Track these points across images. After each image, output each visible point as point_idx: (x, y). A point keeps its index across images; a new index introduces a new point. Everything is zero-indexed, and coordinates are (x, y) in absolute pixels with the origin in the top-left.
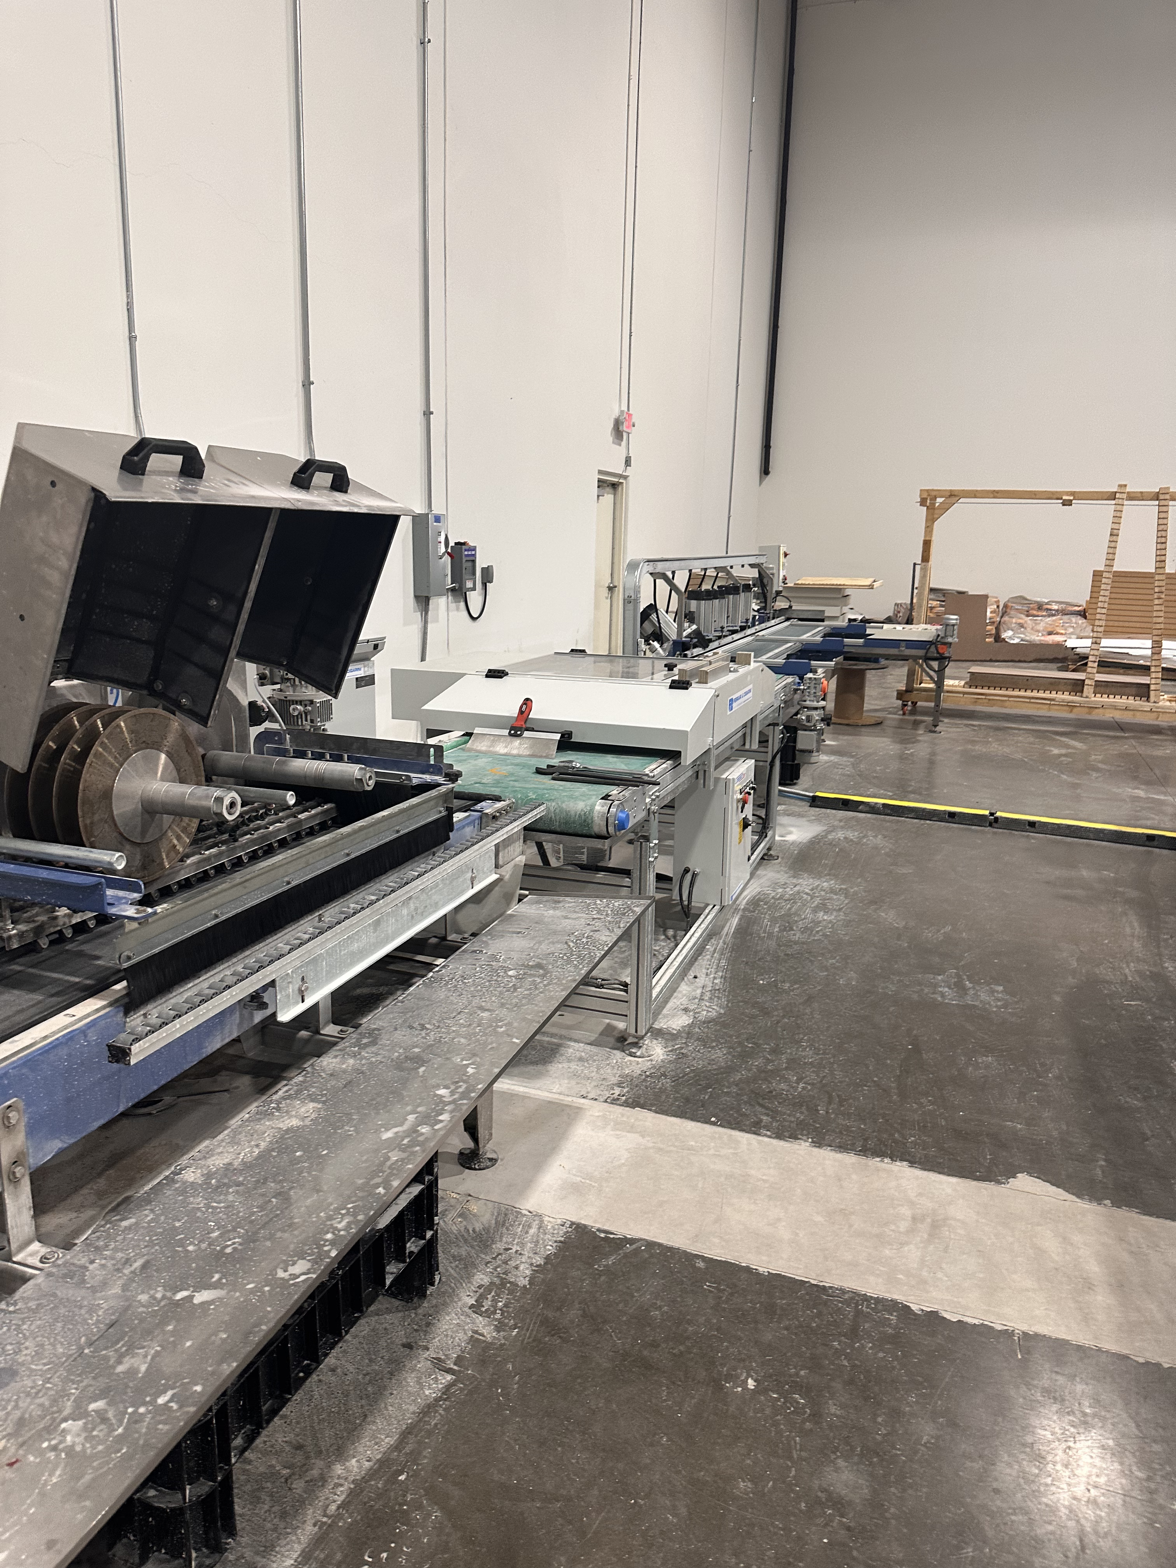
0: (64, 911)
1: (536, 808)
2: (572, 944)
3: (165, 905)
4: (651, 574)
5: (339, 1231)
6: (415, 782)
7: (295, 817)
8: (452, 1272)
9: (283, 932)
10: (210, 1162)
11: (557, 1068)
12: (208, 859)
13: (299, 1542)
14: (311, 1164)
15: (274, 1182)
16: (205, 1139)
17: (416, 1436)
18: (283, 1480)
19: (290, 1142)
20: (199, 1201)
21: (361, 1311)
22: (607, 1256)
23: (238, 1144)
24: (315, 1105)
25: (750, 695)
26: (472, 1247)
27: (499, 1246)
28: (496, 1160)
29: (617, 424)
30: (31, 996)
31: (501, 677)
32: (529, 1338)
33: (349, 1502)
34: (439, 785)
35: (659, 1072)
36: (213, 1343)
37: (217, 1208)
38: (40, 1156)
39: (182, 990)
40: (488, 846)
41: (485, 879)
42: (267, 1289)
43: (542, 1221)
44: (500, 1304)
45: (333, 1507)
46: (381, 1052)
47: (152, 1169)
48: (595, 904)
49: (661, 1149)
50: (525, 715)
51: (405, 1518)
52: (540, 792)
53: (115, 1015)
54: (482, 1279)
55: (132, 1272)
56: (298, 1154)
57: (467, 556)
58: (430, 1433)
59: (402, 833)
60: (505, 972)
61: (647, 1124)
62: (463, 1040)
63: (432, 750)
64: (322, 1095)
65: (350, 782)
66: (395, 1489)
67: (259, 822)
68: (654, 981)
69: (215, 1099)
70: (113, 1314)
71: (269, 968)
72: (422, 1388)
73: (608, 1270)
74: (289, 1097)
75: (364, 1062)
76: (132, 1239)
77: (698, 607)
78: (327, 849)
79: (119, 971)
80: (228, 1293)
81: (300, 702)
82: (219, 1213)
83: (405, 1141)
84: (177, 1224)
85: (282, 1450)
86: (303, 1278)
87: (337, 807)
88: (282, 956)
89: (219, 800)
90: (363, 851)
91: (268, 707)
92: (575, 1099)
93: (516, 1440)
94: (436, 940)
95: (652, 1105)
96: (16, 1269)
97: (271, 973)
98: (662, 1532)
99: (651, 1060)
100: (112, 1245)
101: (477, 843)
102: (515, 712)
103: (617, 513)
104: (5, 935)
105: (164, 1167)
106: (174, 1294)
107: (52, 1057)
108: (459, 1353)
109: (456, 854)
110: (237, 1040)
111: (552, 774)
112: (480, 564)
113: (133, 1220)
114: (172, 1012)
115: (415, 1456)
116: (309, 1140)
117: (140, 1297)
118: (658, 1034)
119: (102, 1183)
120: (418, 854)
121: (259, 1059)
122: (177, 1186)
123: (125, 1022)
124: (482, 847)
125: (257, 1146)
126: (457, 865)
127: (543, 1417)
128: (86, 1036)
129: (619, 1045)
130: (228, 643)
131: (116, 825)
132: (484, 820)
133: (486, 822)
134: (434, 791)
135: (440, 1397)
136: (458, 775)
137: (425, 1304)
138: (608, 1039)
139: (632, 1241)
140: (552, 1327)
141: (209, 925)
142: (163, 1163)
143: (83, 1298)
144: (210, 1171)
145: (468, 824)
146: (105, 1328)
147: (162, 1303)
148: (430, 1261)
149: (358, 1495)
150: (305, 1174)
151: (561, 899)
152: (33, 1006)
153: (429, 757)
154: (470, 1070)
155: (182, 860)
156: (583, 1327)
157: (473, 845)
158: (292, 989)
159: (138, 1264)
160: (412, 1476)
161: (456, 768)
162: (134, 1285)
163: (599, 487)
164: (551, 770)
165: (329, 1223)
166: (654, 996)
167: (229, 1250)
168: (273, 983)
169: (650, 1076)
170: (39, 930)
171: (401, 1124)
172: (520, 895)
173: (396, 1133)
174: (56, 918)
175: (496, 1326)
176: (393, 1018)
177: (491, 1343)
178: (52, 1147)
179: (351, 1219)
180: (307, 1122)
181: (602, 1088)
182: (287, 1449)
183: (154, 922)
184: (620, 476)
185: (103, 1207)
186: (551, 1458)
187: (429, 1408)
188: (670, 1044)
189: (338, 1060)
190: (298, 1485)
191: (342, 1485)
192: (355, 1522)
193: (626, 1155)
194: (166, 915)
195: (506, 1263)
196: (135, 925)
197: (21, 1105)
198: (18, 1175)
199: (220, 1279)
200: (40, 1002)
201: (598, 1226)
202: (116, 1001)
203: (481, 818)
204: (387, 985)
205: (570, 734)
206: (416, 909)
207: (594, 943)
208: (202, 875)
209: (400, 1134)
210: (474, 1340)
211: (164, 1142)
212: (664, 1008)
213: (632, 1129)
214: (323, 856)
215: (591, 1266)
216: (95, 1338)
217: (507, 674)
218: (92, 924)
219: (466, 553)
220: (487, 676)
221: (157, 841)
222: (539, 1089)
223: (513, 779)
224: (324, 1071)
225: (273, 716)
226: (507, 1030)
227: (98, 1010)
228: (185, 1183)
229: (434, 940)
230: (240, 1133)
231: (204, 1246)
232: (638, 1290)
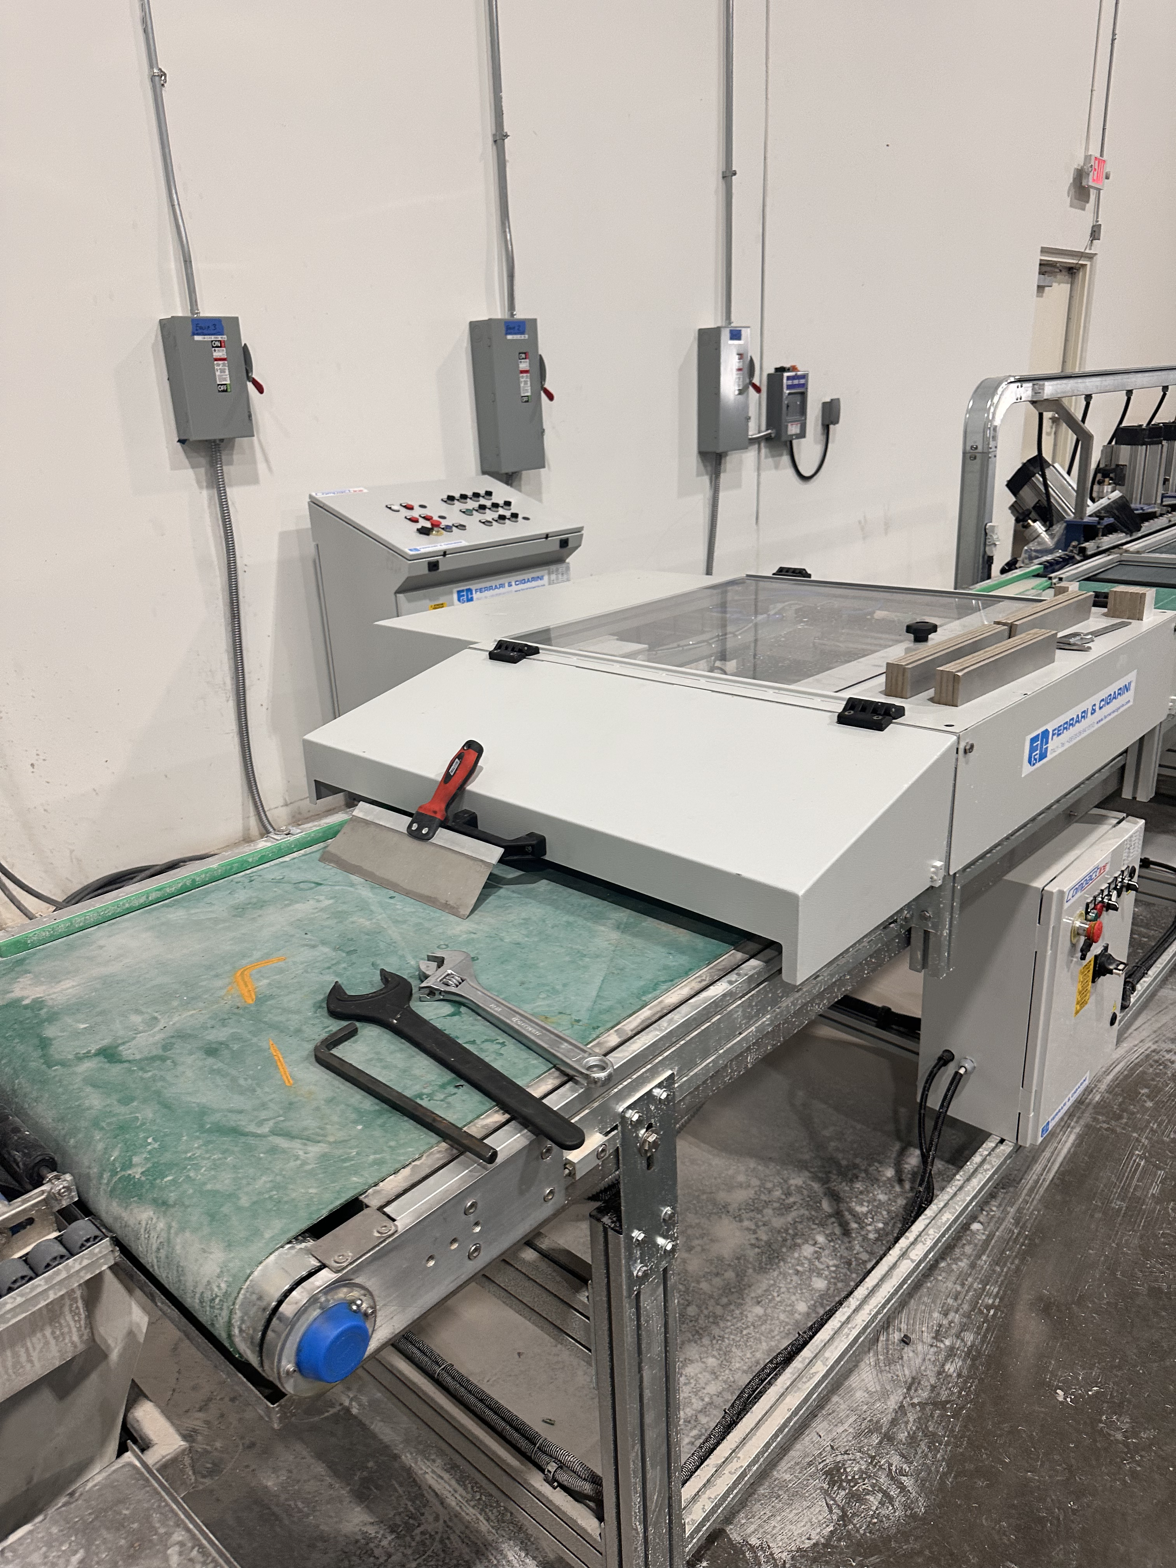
4: (1032, 403)
25: (1129, 696)
29: (1080, 175)
50: (452, 785)
57: (793, 387)
77: (1133, 457)
103: (1075, 311)
112: (816, 397)
163: (1040, 273)
184: (1081, 255)
205: (540, 845)
219: (792, 382)
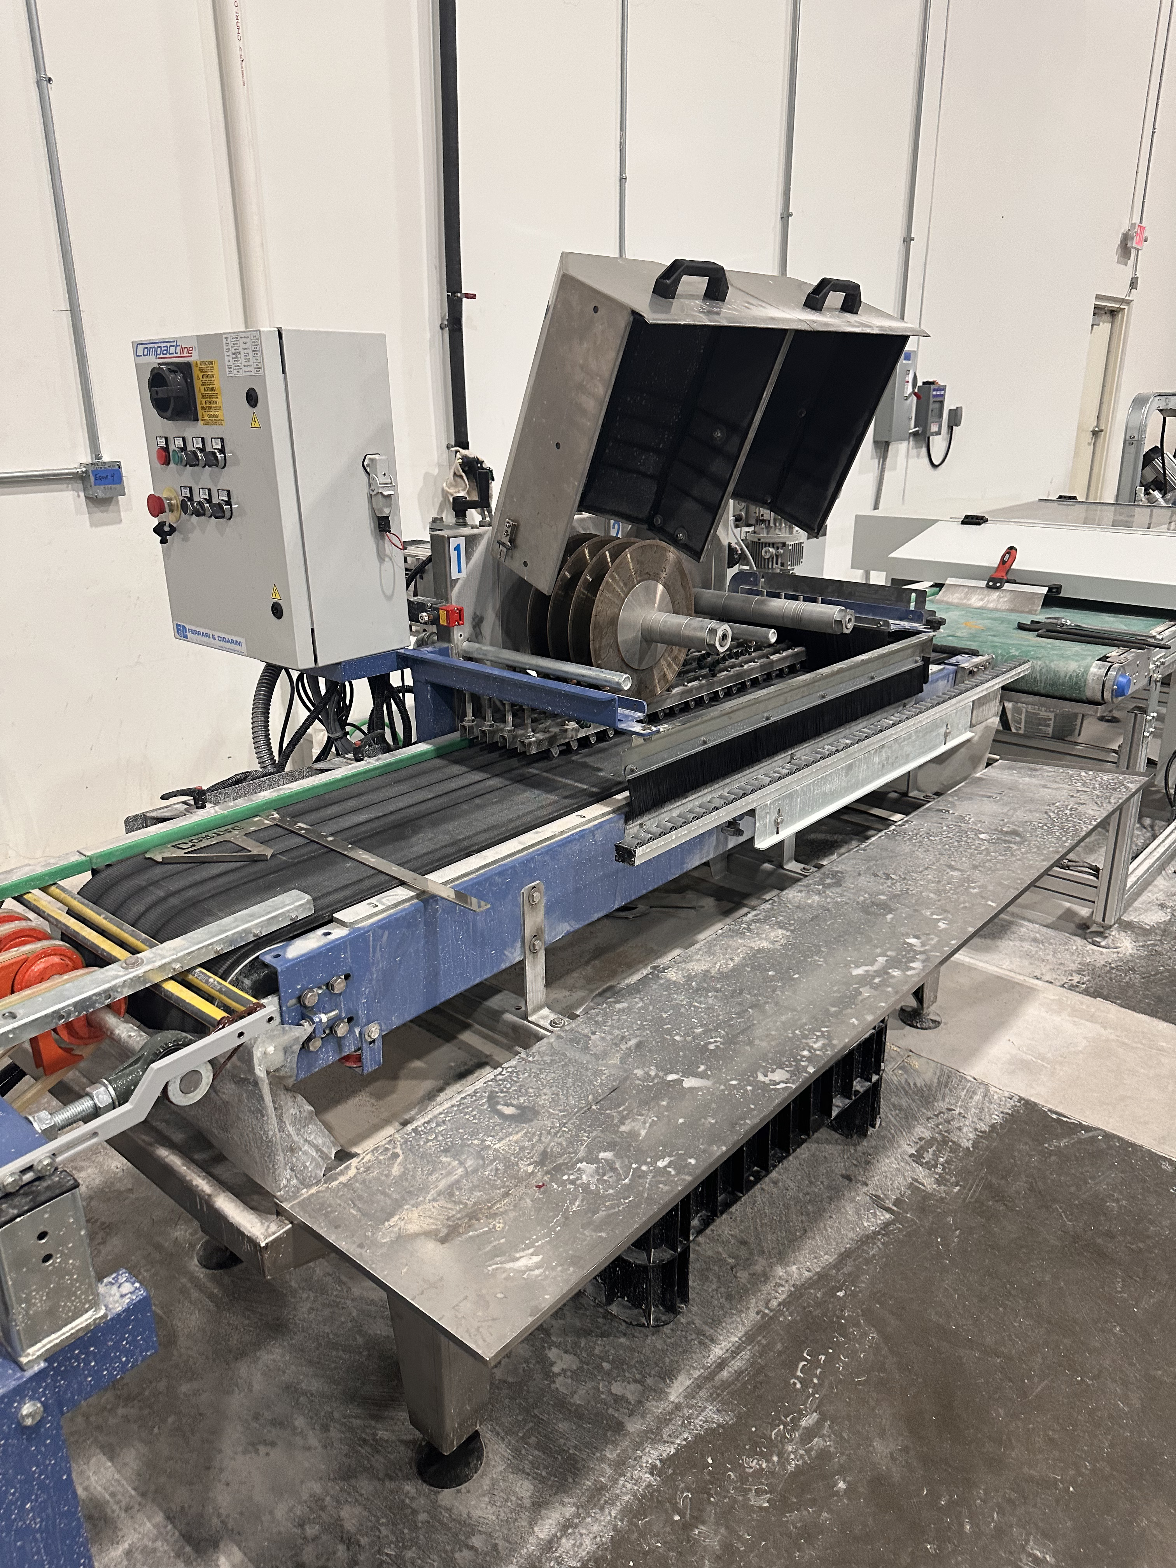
0: (572, 725)
1: (1020, 665)
2: (1052, 815)
3: (666, 726)
4: (1161, 411)
5: (815, 1050)
6: (893, 628)
7: (768, 658)
8: (892, 1119)
9: (759, 766)
10: (690, 966)
11: (1007, 944)
12: (690, 691)
13: (743, 1324)
14: (784, 984)
15: (749, 994)
16: (676, 947)
17: (855, 1260)
18: (729, 1267)
19: (762, 961)
20: (681, 998)
21: (809, 1135)
22: (1059, 1137)
23: (714, 954)
24: (784, 932)
26: (913, 1100)
27: (941, 1105)
28: (939, 1023)
29: (1126, 239)
30: (549, 796)
31: (979, 524)
32: (971, 1198)
33: (789, 1302)
34: (919, 632)
35: (1128, 966)
36: (703, 1124)
37: (699, 1008)
38: (553, 934)
39: (672, 807)
40: (966, 701)
41: (959, 735)
42: (749, 1088)
43: (987, 1090)
44: (942, 1160)
45: (774, 1303)
46: (845, 893)
47: (631, 966)
48: (1080, 775)
49: (1125, 1044)
50: (1007, 565)
51: (843, 1330)
52: (1024, 649)
53: (617, 821)
54: (922, 1132)
55: (627, 1048)
56: (770, 973)
57: (935, 396)
58: (868, 1261)
59: (876, 680)
60: (976, 835)
61: (1111, 1016)
62: (932, 895)
63: (914, 595)
64: (790, 925)
65: (828, 624)
66: (833, 1303)
67: (733, 660)
68: (1132, 867)
69: (683, 913)
70: (614, 1080)
71: (751, 796)
72: (860, 1218)
73: (1058, 1151)
74: (759, 921)
75: (828, 900)
76: (626, 1021)
78: (805, 689)
79: (620, 783)
80: (714, 1084)
81: (773, 545)
82: (701, 1012)
83: (877, 980)
84: (665, 1015)
85: (728, 1241)
86: (782, 1085)
87: (807, 651)
88: (763, 786)
89: (713, 631)
90: (838, 695)
91: (742, 549)
92: (1027, 979)
93: (955, 1290)
94: (896, 795)
95: (1119, 999)
96: (531, 1028)
97: (753, 802)
98: (1111, 1417)
99: (1118, 953)
100: (610, 1022)
101: (955, 696)
102: (995, 562)
103: (1114, 345)
104: (527, 741)
105: (641, 965)
106: (666, 1074)
107: (567, 849)
108: (899, 1196)
109: (933, 707)
110: (707, 864)
111: (1037, 630)
112: (949, 405)
113: (625, 1005)
114: (669, 824)
115: (853, 1278)
116: (780, 963)
117: (635, 1071)
118: (1126, 926)
119: (589, 970)
120: (889, 704)
121: (721, 884)
122: (662, 982)
123: (625, 829)
124: (959, 702)
125: (732, 959)
126: (932, 718)
127: (985, 1275)
128: (594, 836)
129: (1080, 931)
130: (728, 477)
131: (619, 650)
132: (959, 675)
133: (962, 677)
134: (914, 638)
135: (879, 1232)
136: (941, 622)
137: (865, 1143)
138: (1068, 924)
139: (1088, 1129)
140: (998, 1195)
141: (698, 750)
142: (640, 962)
143: (588, 1062)
144: (690, 974)
145: (942, 678)
146: (609, 1091)
147: (656, 1081)
148: (873, 1104)
149: (798, 1298)
150: (779, 993)
151: (1038, 766)
152: (550, 805)
153: (910, 603)
154: (942, 925)
155: (668, 690)
156: (1030, 1200)
157: (950, 699)
158: (770, 819)
159: (633, 1042)
160: (850, 1295)
161: (938, 615)
162: (630, 1060)
163: (1094, 315)
164: (1036, 626)
165: (804, 1041)
166: (1128, 886)
167: (712, 1047)
168: (752, 813)
169: (1116, 968)
170: (552, 740)
171: (872, 964)
172: (989, 759)
173: (867, 971)
174: (566, 730)
175: (937, 1179)
176: (856, 864)
177: (932, 1194)
178: (564, 928)
179: (826, 1041)
180: (778, 946)
181: (1059, 972)
182: (733, 1241)
183: (657, 739)
184: (1122, 301)
185: (592, 991)
186: (992, 1316)
187: (868, 1239)
188: (1141, 938)
189: (803, 894)
190: (743, 1276)
191: (783, 1286)
192: (794, 1321)
193: (1084, 1043)
194: (668, 735)
195: (949, 1122)
196: (641, 741)
197: (542, 887)
198: (537, 947)
199: (706, 1070)
200: (556, 802)
201: (1050, 1106)
202: (619, 809)
203: (956, 672)
204: (841, 834)
205: (1059, 588)
206: (887, 759)
207: (1080, 816)
208: (683, 706)
209: (871, 973)
210: (914, 1187)
211: (640, 945)
212: (1135, 900)
213: (1092, 1019)
214: (800, 696)
215: (1041, 1144)
216: (600, 1098)
217: (987, 521)
218: (593, 740)
219: (935, 393)
220: (963, 523)
221: (651, 668)
222: (987, 962)
223: (992, 633)
224: (790, 902)
225: (746, 557)
226: (981, 892)
227: (603, 815)
228: (668, 980)
229: (893, 795)
230: (715, 945)
231: (689, 1038)
232: (1093, 1178)
